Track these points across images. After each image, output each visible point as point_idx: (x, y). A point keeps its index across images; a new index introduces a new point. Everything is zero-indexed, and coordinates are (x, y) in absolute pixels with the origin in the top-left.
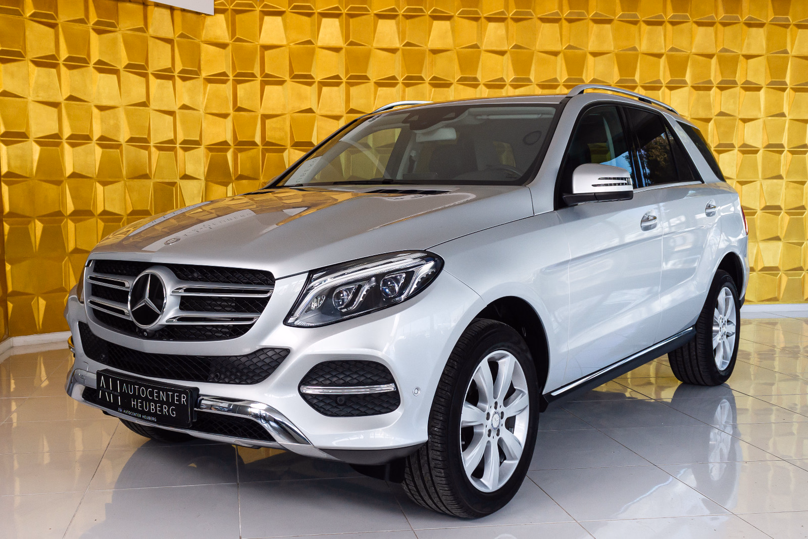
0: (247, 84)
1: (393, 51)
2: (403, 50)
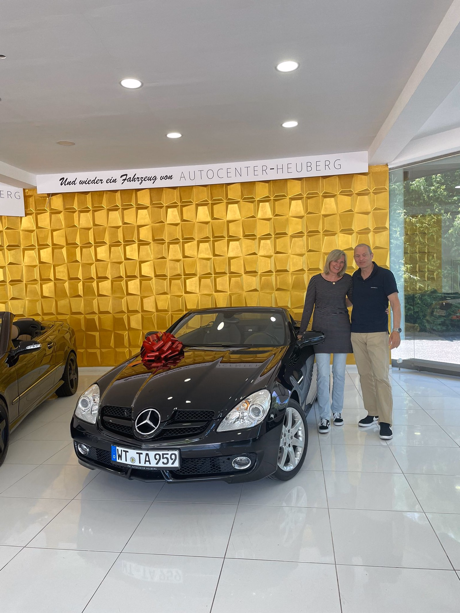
0: (45, 250)
1: (118, 227)
2: (123, 226)
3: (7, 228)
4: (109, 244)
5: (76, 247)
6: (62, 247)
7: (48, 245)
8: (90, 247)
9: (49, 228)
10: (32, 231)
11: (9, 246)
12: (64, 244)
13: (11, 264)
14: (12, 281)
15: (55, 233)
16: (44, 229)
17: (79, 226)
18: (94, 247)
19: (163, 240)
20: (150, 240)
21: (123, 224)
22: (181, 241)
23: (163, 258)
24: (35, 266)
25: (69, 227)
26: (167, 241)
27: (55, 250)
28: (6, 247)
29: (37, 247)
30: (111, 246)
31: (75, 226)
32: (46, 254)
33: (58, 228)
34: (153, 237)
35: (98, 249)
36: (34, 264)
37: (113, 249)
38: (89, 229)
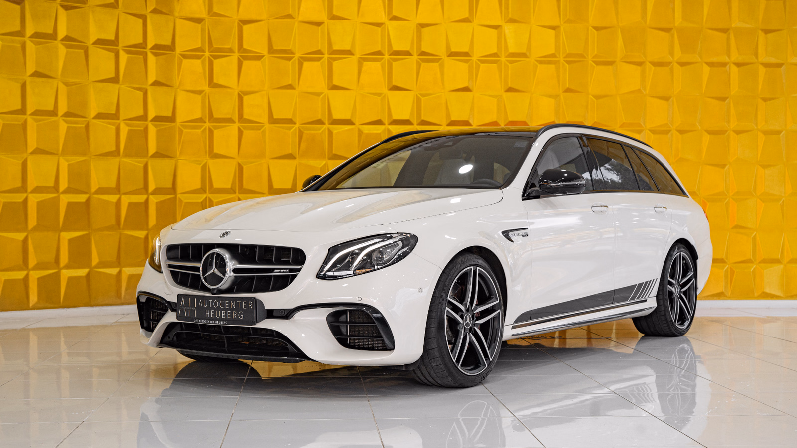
0: (224, 60)
1: (378, 25)
3: (155, 11)
4: (358, 56)
5: (290, 59)
6: (259, 58)
7: (231, 51)
8: (319, 59)
9: (235, 18)
10: (199, 21)
11: (156, 47)
12: (265, 52)
13: (157, 83)
14: (157, 119)
15: (246, 28)
16: (222, 19)
17: (298, 17)
18: (328, 60)
19: (466, 54)
20: (442, 52)
21: (390, 20)
22: (503, 59)
23: (466, 89)
24: (199, 92)
25: (277, 18)
26: (475, 58)
27: (246, 63)
28: (151, 49)
29: (207, 54)
30: (361, 60)
31: (290, 17)
32: (225, 69)
33: (254, 18)
34: (448, 47)
35: (335, 64)
36: (199, 88)
37: (367, 65)
38: (319, 24)
